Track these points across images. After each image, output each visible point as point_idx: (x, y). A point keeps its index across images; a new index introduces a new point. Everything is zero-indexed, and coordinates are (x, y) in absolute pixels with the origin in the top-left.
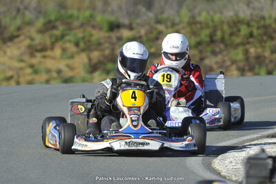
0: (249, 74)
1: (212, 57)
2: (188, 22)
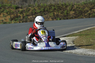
0: (55, 20)
1: (45, 15)
2: (37, 6)
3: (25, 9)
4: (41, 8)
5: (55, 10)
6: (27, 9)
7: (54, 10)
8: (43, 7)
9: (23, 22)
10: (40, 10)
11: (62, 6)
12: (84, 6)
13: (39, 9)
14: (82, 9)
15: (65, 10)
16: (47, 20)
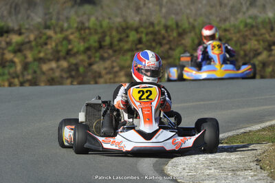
1: (101, 62)
2: (77, 28)
3: (32, 37)
4: (90, 34)
5: (140, 46)
6: (41, 38)
7: (136, 45)
8: (96, 32)
9: (22, 84)
10: (84, 42)
11: (166, 30)
12: (247, 36)
13: (84, 39)
14: (239, 45)
15: (178, 46)
16: (110, 79)
